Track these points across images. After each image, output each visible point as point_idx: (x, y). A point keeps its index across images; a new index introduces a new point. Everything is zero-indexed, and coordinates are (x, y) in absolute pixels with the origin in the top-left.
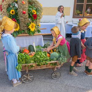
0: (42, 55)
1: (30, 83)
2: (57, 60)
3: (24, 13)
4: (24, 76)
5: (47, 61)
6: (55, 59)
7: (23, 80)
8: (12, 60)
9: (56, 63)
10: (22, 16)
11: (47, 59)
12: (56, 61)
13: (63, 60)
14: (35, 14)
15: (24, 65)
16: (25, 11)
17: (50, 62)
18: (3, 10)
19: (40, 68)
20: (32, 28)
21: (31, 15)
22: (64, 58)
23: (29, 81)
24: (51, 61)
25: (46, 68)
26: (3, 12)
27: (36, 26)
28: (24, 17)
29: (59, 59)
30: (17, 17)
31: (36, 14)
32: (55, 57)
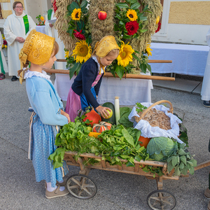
0: (122, 139)
1: (86, 201)
2: (164, 160)
3: (102, 18)
4: (73, 179)
5: (134, 157)
6: (159, 157)
7: (69, 187)
8: (42, 138)
9: (161, 168)
10: (97, 24)
11: (135, 152)
12: (160, 164)
13: (182, 166)
14: (132, 19)
15: (71, 153)
16: (104, 13)
17: (142, 162)
18: (59, 10)
19: (116, 170)
20: (123, 58)
21: (121, 23)
22: (188, 159)
23: (84, 194)
24: (144, 160)
25: (133, 173)
26: (59, 13)
27: (137, 54)
28: (103, 28)
29: (168, 160)
30: (87, 27)
31: (139, 20)
32: (158, 149)
